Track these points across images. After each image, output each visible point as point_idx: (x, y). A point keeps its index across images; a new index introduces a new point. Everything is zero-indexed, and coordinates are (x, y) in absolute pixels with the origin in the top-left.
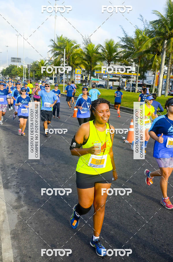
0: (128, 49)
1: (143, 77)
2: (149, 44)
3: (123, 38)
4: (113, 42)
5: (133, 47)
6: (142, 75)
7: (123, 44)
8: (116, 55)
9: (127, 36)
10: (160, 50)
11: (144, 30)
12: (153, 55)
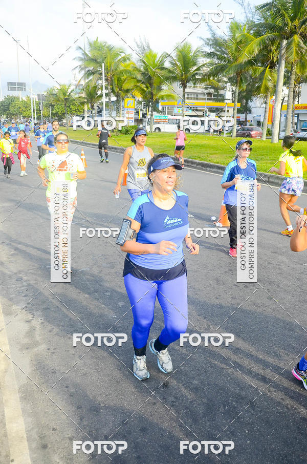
0: (218, 59)
1: (245, 109)
2: (254, 48)
3: (208, 39)
4: (189, 47)
5: (226, 56)
6: (244, 106)
7: (208, 50)
8: (196, 70)
9: (215, 35)
10: (275, 59)
11: (245, 23)
12: (262, 68)
